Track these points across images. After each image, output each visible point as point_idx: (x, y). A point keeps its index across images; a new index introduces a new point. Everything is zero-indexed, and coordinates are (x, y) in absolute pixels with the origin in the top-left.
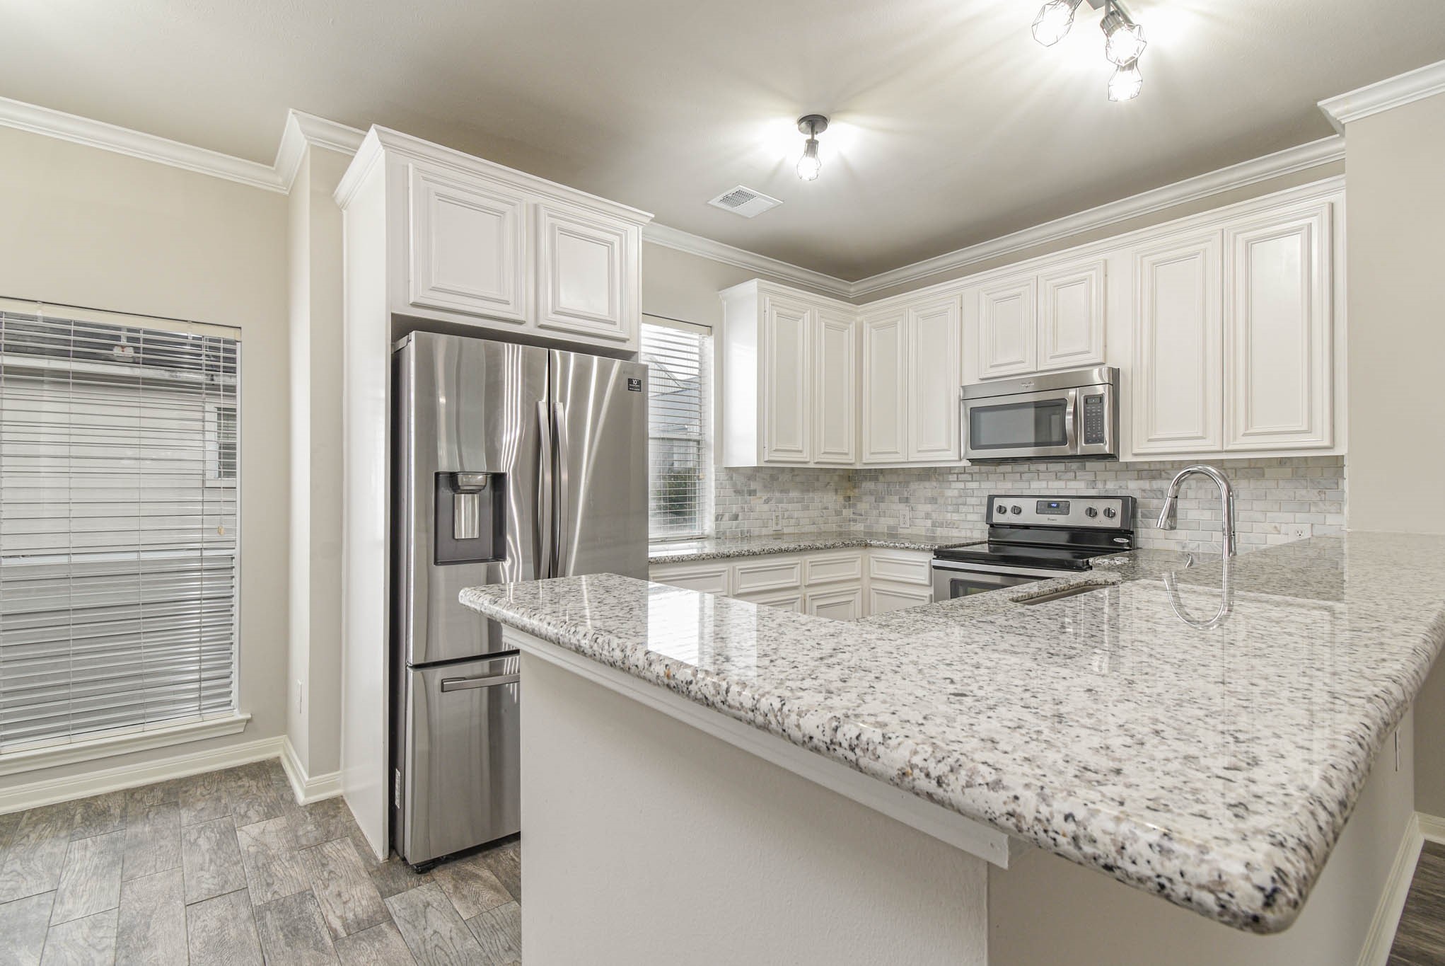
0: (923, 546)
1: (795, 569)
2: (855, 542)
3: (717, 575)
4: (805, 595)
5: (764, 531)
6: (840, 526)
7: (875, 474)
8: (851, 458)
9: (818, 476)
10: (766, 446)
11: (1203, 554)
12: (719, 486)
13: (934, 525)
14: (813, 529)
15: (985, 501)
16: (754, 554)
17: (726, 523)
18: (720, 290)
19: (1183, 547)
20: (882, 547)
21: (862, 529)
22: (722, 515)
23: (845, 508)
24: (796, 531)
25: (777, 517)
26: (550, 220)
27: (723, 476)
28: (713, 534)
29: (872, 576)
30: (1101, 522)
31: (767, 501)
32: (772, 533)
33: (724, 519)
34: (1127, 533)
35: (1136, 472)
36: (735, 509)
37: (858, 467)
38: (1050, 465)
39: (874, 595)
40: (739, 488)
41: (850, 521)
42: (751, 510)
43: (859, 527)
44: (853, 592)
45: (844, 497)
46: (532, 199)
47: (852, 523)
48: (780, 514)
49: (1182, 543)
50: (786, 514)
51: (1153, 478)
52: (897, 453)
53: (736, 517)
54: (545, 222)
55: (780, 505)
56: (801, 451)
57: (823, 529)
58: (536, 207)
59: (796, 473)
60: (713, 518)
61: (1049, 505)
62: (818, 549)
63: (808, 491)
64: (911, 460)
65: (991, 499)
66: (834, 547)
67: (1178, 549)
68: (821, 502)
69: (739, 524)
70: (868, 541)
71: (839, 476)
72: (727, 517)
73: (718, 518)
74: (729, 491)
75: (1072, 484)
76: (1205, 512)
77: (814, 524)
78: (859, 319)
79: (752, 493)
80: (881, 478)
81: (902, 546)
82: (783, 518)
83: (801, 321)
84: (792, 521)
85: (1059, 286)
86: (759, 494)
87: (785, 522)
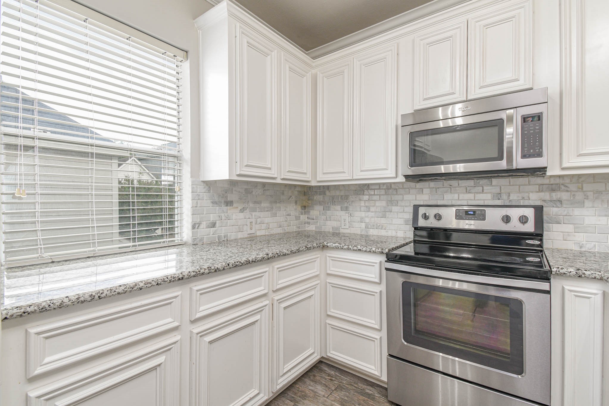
0: (374, 249)
1: (263, 278)
2: (315, 245)
3: (167, 303)
4: (273, 300)
5: (240, 235)
6: (299, 228)
7: (323, 190)
8: (308, 177)
9: (283, 191)
10: (238, 160)
11: (598, 252)
12: (196, 197)
13: (367, 227)
14: (280, 231)
15: (411, 209)
16: (217, 270)
17: (204, 231)
18: (194, 19)
19: (581, 247)
20: (337, 248)
21: (314, 229)
22: (199, 224)
23: (302, 214)
24: (266, 234)
25: (251, 223)
27: (201, 189)
28: (190, 241)
29: (329, 272)
30: (515, 226)
31: (242, 211)
32: (246, 236)
33: (201, 227)
34: (538, 235)
35: (538, 186)
36: (212, 218)
37: (313, 184)
38: (460, 182)
39: (330, 290)
41: (305, 223)
42: (228, 219)
43: (312, 228)
44: (313, 288)
45: (301, 207)
47: (306, 225)
48: (253, 220)
49: (579, 244)
50: (259, 221)
51: (553, 190)
52: (344, 172)
53: (213, 225)
55: (254, 214)
56: (270, 169)
57: (287, 231)
59: (266, 188)
60: (190, 227)
61: (467, 212)
62: (285, 255)
63: (276, 202)
64: (354, 178)
65: (416, 208)
66: (298, 251)
67: (576, 248)
68: (285, 210)
69: (216, 231)
70: (325, 243)
71: (298, 191)
72: (204, 225)
73: (194, 226)
74: (206, 202)
75: (480, 196)
76: (601, 218)
77: (280, 227)
78: (314, 71)
79: (229, 204)
80: (327, 193)
81: (355, 248)
82: (256, 223)
83: (269, 57)
84: (264, 226)
85: (487, 26)
86: (235, 205)
87: (258, 226)
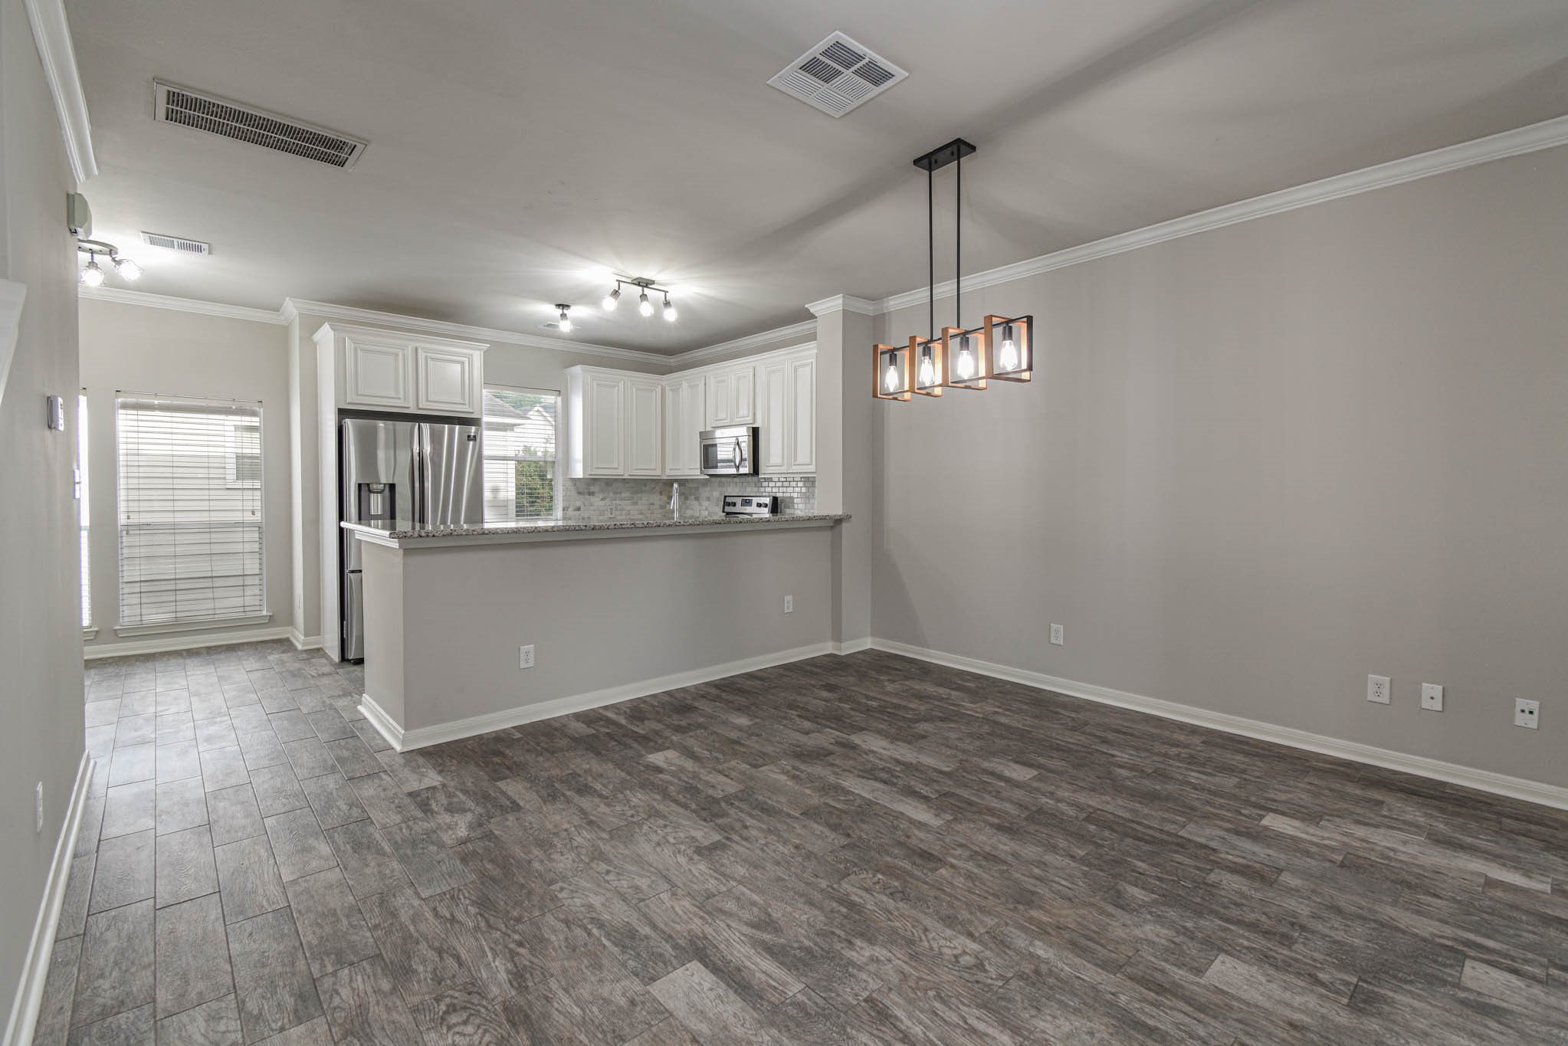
5: (602, 518)
10: (590, 466)
12: (566, 490)
17: (571, 512)
22: (568, 508)
25: (612, 509)
26: (424, 355)
27: (569, 483)
31: (603, 499)
33: (569, 510)
36: (578, 504)
37: (665, 478)
40: (580, 490)
42: (591, 505)
46: (411, 345)
48: (614, 507)
50: (619, 507)
53: (579, 508)
54: (421, 355)
55: (614, 502)
58: (416, 349)
60: (560, 510)
65: (725, 498)
68: (648, 500)
69: (581, 513)
72: (571, 509)
73: (565, 509)
74: (573, 493)
77: (643, 514)
78: (664, 383)
79: (591, 494)
82: (616, 510)
83: (616, 388)
84: (625, 512)
86: (597, 495)
87: (617, 513)
